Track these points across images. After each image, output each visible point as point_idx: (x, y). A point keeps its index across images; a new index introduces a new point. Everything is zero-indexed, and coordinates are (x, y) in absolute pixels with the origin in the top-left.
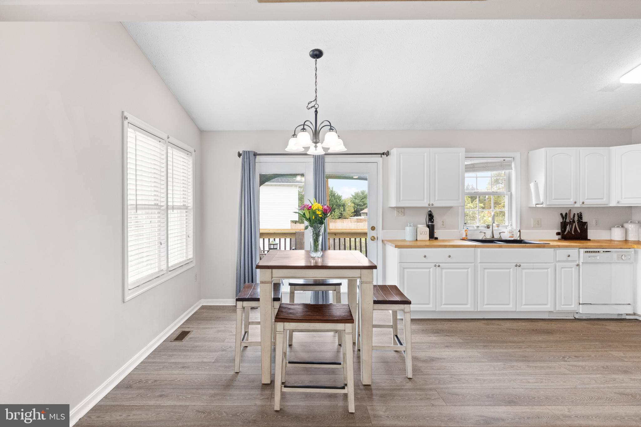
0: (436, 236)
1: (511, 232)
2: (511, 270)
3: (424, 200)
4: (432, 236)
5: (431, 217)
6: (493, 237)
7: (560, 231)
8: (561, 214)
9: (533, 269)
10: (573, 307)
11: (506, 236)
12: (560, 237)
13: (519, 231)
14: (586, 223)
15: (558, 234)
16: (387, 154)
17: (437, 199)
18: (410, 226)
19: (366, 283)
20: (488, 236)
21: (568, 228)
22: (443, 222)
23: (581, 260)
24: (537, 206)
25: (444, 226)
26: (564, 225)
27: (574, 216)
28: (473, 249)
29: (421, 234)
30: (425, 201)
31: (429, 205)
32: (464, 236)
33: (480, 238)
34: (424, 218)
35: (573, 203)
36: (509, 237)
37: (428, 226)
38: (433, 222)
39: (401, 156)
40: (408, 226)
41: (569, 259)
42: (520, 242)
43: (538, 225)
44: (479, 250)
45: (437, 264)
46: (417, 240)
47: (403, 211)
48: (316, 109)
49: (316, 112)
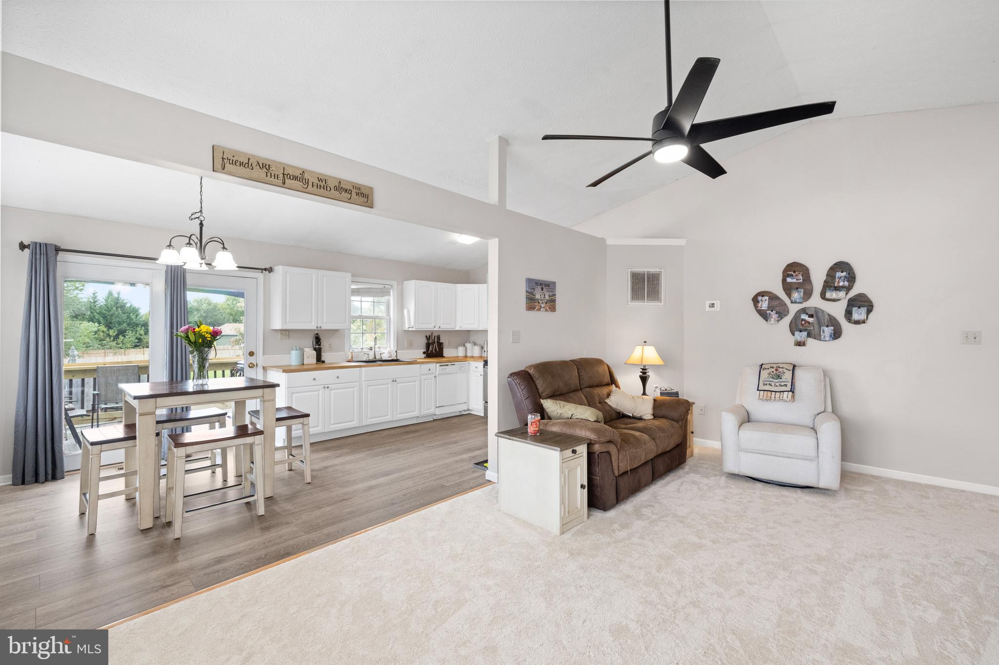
0: (323, 359)
1: (390, 353)
2: (389, 385)
3: (311, 322)
4: (319, 359)
5: (318, 340)
6: (375, 358)
7: (425, 350)
8: (426, 336)
9: (405, 382)
10: (432, 410)
11: (385, 357)
12: (425, 355)
13: (396, 352)
14: (442, 343)
15: (424, 353)
16: (270, 270)
17: (325, 321)
18: (296, 350)
19: (269, 401)
20: (371, 357)
21: (430, 349)
22: (330, 345)
23: (437, 373)
24: (409, 329)
25: (331, 349)
26: (428, 345)
27: (435, 338)
28: (359, 369)
29: (308, 358)
30: (313, 323)
31: (317, 327)
32: (350, 358)
33: (364, 360)
34: (310, 341)
35: (433, 327)
36: (388, 357)
37: (315, 349)
38: (320, 345)
39: (288, 275)
40: (293, 350)
41: (430, 372)
42: (396, 361)
43: (411, 346)
44: (364, 369)
45: (326, 386)
46: (303, 364)
47: (287, 333)
48: (201, 221)
49: (201, 224)
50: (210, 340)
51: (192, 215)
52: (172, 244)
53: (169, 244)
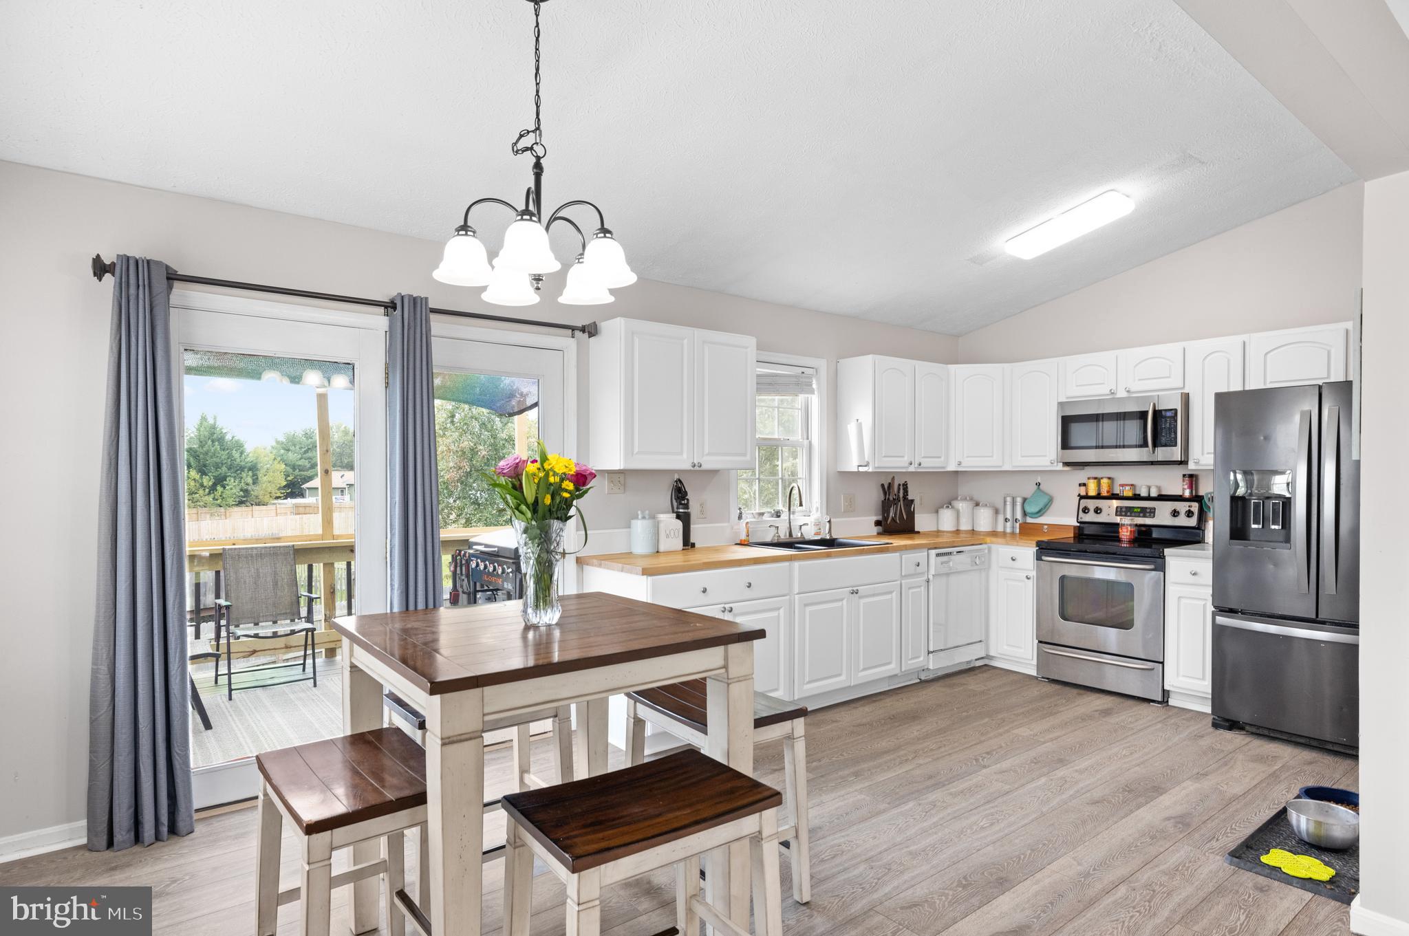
0: (692, 541)
1: (817, 524)
2: (845, 602)
3: (681, 453)
4: (687, 543)
5: (680, 493)
6: (791, 535)
7: (880, 518)
8: (883, 485)
9: (874, 595)
10: (921, 660)
11: (810, 533)
12: (880, 529)
13: (829, 522)
14: (912, 501)
15: (878, 523)
16: (591, 330)
17: (706, 451)
18: (644, 518)
19: (739, 680)
20: (783, 535)
21: (892, 514)
22: (702, 505)
23: (932, 571)
24: (861, 469)
25: (705, 514)
26: (886, 506)
27: (899, 489)
28: (787, 564)
29: (668, 536)
30: (685, 456)
31: (693, 465)
32: (743, 537)
33: (768, 539)
34: (664, 497)
35: (907, 465)
36: (815, 534)
37: (678, 517)
38: (686, 506)
39: (637, 341)
40: (637, 518)
41: (919, 569)
42: (830, 543)
43: (851, 509)
44: (796, 564)
45: (727, 606)
46: (658, 552)
47: (622, 479)
48: (538, 158)
49: (538, 168)
50: (566, 499)
51: (521, 136)
52: (469, 224)
53: (462, 223)
